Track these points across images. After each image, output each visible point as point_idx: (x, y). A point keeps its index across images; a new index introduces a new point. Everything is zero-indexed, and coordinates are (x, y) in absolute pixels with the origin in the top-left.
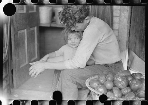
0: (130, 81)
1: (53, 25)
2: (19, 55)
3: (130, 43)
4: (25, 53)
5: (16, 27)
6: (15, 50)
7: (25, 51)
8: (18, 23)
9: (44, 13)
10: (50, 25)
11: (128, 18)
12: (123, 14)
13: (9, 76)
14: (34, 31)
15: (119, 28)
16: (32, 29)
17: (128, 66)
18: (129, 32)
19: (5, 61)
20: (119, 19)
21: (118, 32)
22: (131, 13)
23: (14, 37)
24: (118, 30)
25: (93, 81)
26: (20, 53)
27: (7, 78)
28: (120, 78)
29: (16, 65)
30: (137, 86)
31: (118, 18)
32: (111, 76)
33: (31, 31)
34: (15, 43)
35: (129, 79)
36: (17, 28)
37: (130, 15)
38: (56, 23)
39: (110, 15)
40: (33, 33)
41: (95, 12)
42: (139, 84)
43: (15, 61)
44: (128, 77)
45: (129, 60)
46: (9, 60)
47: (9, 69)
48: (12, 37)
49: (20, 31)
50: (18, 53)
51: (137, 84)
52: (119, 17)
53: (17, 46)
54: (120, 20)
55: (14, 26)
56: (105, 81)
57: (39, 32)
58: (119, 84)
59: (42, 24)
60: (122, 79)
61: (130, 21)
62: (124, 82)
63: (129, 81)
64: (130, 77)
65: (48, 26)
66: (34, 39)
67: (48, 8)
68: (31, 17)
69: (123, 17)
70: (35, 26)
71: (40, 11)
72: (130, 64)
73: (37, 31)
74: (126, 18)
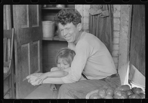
1: (56, 39)
2: (22, 69)
3: (131, 57)
4: (28, 67)
5: (19, 41)
6: (18, 64)
7: (27, 64)
8: (22, 38)
9: (47, 27)
10: (53, 39)
11: (128, 32)
12: (123, 29)
13: (12, 90)
14: (37, 45)
15: (119, 42)
16: (35, 43)
17: (130, 79)
18: (129, 46)
19: (8, 75)
20: (119, 33)
21: (119, 46)
22: (131, 27)
23: (18, 51)
24: (119, 44)
25: (93, 95)
26: (23, 66)
27: (10, 92)
28: (119, 93)
29: (19, 79)
31: (118, 32)
32: (110, 91)
33: (34, 45)
34: (18, 57)
35: (129, 94)
36: (21, 42)
37: (130, 29)
38: (58, 37)
40: (36, 47)
41: (96, 27)
43: (18, 75)
44: (128, 91)
45: (130, 74)
46: (12, 74)
47: (12, 82)
48: (16, 51)
49: (23, 45)
50: (21, 67)
52: (119, 31)
53: (20, 59)
54: (120, 35)
55: (17, 41)
56: (105, 96)
57: (42, 46)
59: (45, 38)
60: (122, 94)
61: (130, 36)
62: (123, 97)
63: (128, 96)
64: (129, 92)
65: (51, 39)
66: (37, 52)
67: (51, 23)
68: (34, 31)
69: (123, 32)
70: (38, 40)
71: (43, 25)
72: (131, 77)
73: (40, 45)
74: (126, 33)
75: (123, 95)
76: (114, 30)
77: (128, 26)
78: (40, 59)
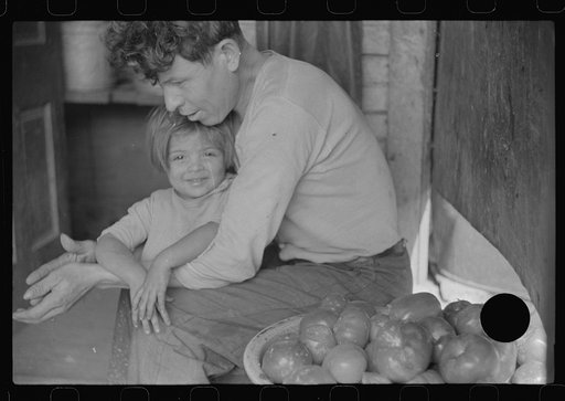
0: (439, 342)
1: (122, 96)
3: (436, 166)
9: (81, 47)
10: (111, 96)
11: (424, 60)
12: (403, 47)
14: (40, 123)
15: (388, 104)
17: (433, 260)
18: (430, 120)
20: (388, 66)
21: (387, 122)
24: (385, 113)
25: (277, 348)
28: (393, 334)
30: (469, 365)
31: (384, 62)
32: (353, 322)
35: (436, 335)
38: (133, 89)
39: (350, 51)
40: (38, 132)
41: (288, 40)
42: (477, 360)
44: (430, 325)
45: (435, 236)
51: (470, 360)
52: (387, 56)
54: (391, 73)
56: (331, 347)
58: (390, 359)
59: (75, 93)
60: (404, 336)
61: (433, 75)
62: (410, 351)
63: (434, 344)
64: (438, 325)
65: (103, 99)
66: (43, 155)
69: (405, 58)
70: (44, 104)
71: (65, 37)
72: (438, 251)
73: (53, 123)
74: (417, 62)
75: (408, 345)
76: (364, 51)
77: (426, 33)
78: (57, 184)
